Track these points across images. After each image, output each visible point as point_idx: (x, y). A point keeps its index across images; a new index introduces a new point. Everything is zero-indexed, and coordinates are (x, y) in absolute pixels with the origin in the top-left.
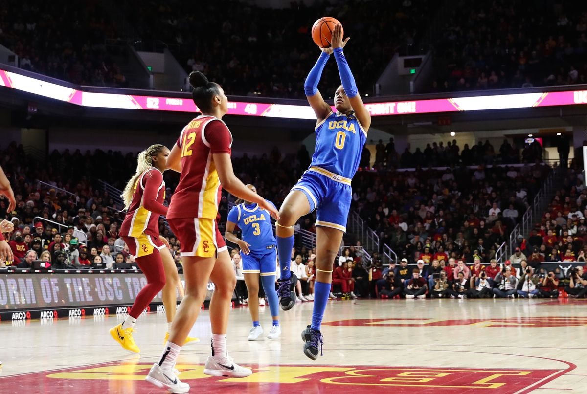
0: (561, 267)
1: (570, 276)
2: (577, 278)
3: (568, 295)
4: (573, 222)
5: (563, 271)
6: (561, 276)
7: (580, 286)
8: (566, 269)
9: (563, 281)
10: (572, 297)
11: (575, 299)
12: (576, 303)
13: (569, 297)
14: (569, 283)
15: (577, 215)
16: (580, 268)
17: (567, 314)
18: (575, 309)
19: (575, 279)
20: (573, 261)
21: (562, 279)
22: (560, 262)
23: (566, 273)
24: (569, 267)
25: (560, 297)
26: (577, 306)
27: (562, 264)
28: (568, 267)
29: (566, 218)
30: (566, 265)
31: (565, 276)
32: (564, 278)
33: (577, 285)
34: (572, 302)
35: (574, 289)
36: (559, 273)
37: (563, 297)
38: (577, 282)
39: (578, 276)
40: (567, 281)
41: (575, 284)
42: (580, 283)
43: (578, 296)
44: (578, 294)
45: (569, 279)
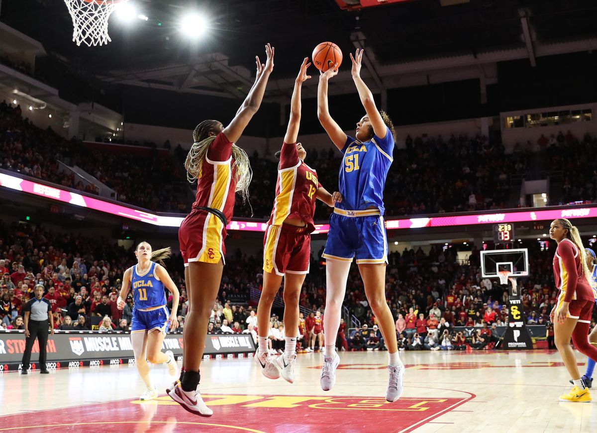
0: (467, 330)
3: (471, 348)
5: (468, 332)
6: (467, 335)
8: (470, 331)
9: (468, 339)
12: (476, 354)
13: (473, 350)
14: (472, 340)
18: (476, 357)
19: (476, 338)
21: (468, 337)
22: (466, 326)
23: (470, 333)
24: (472, 330)
26: (478, 356)
27: (467, 328)
32: (469, 337)
33: (477, 342)
34: (474, 353)
35: (475, 344)
36: (465, 334)
37: (469, 349)
38: (477, 339)
39: (478, 336)
40: (471, 338)
41: (476, 340)
42: (479, 340)
43: (478, 348)
44: (478, 347)
45: (472, 337)
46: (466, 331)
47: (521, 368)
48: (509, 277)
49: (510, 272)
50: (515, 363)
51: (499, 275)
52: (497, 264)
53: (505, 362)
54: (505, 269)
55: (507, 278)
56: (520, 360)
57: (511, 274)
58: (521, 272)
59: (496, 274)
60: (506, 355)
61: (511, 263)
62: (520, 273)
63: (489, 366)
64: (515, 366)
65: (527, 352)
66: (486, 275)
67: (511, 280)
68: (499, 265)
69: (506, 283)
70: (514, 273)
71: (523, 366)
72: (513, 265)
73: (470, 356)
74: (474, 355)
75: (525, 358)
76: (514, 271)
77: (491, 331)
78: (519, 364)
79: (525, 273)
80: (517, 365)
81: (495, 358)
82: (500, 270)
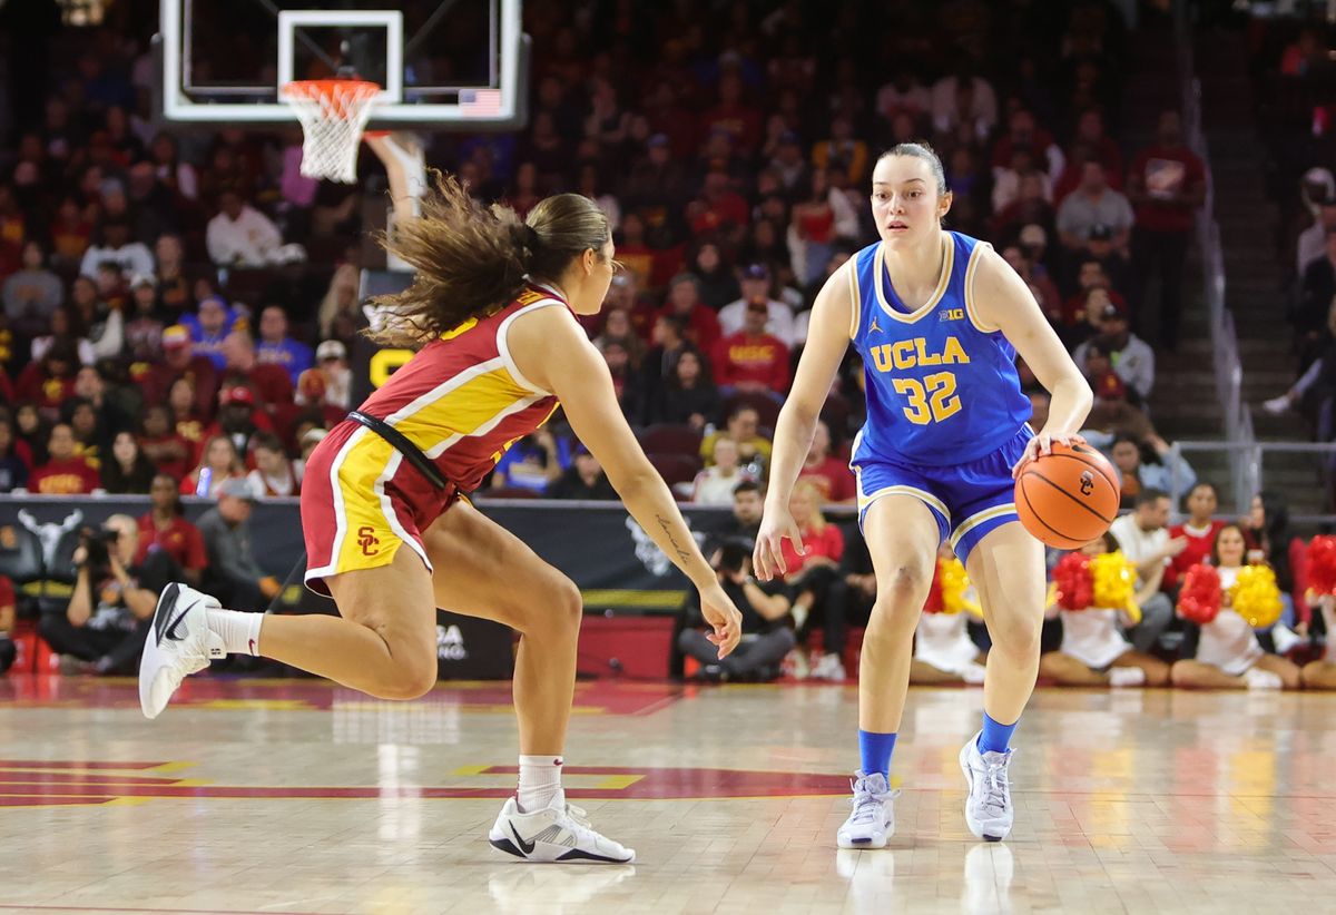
0: (28, 520)
1: (79, 566)
2: (111, 577)
3: (54, 660)
4: (101, 297)
5: (36, 541)
6: (27, 563)
7: (120, 618)
8: (52, 533)
9: (34, 589)
10: (79, 672)
11: (87, 679)
12: (91, 700)
13: (59, 670)
14: (65, 602)
15: (129, 265)
16: (121, 524)
17: (47, 752)
18: (89, 724)
20: (87, 490)
21: (31, 579)
22: (20, 494)
23: (49, 549)
24: (71, 521)
25: (19, 671)
26: (101, 715)
27: (32, 508)
28: (60, 522)
29: (69, 273)
30: (50, 512)
31: (43, 566)
32: (42, 575)
33: (105, 616)
34: (70, 694)
35: (86, 631)
36: (16, 553)
37: (34, 668)
38: (110, 594)
39: (117, 569)
40: (55, 589)
41: (95, 601)
42: (121, 603)
43: (105, 662)
44: (103, 652)
45: (71, 581)
46: (20, 527)
47: (415, 802)
48: (376, 126)
49: (383, 85)
50: (372, 770)
51: (295, 103)
52: (288, 21)
53: (297, 763)
54: (347, 60)
55: (356, 134)
56: (410, 751)
57: (386, 102)
58: (463, 92)
59: (272, 99)
60: (313, 715)
61: (392, 20)
62: (452, 100)
63: (168, 789)
64: (374, 793)
65: (469, 699)
66: (196, 99)
67: (386, 146)
68: (301, 32)
69: (347, 172)
70: (406, 100)
71: (428, 793)
72: (408, 30)
73: (45, 714)
74: (78, 714)
75: (453, 738)
76: (405, 84)
77: (213, 533)
78: (402, 776)
79: (494, 103)
80: (388, 783)
81: (233, 733)
82: (302, 72)
